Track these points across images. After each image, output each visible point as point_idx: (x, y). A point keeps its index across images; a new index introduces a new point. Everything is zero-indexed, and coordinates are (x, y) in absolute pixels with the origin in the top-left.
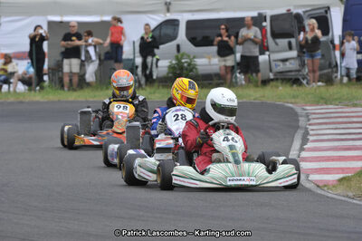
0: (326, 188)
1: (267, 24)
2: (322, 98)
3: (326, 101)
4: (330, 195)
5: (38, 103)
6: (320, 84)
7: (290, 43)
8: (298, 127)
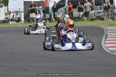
0: (113, 52)
1: (93, 1)
2: (111, 24)
3: (113, 25)
4: (115, 54)
5: (21, 27)
6: (110, 20)
7: (101, 7)
8: (104, 34)
